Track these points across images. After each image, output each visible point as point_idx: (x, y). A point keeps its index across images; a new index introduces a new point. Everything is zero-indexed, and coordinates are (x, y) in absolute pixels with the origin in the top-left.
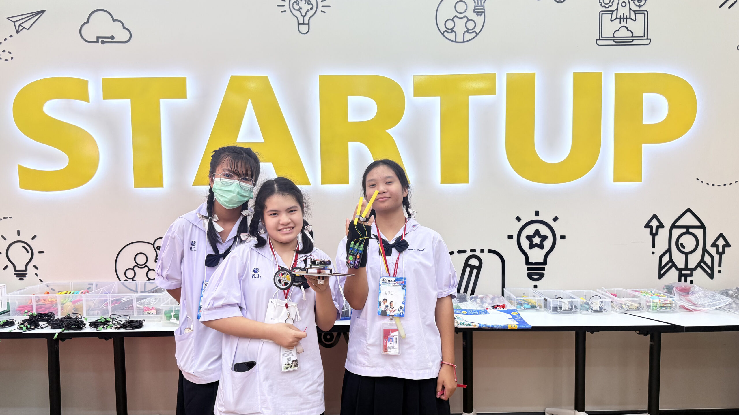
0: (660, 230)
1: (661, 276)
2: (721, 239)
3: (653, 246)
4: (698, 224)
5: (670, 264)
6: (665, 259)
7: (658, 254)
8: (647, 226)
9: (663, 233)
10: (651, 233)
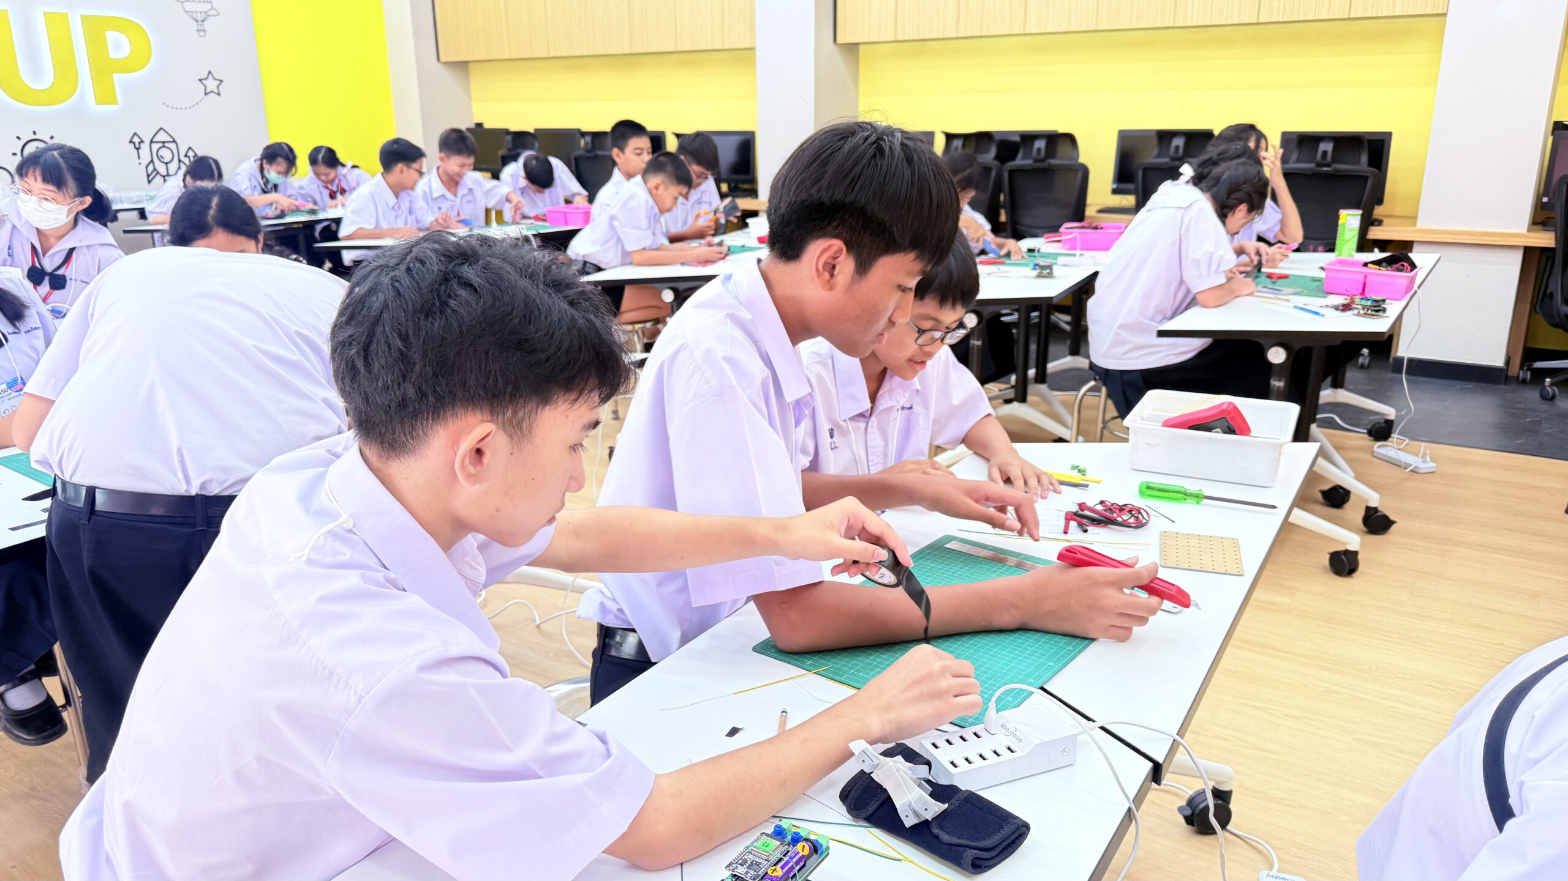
0: (142, 145)
1: (149, 182)
2: (190, 151)
3: (139, 158)
4: (172, 140)
5: (155, 173)
6: (151, 168)
7: (144, 164)
8: (131, 142)
9: (145, 148)
10: (135, 148)
